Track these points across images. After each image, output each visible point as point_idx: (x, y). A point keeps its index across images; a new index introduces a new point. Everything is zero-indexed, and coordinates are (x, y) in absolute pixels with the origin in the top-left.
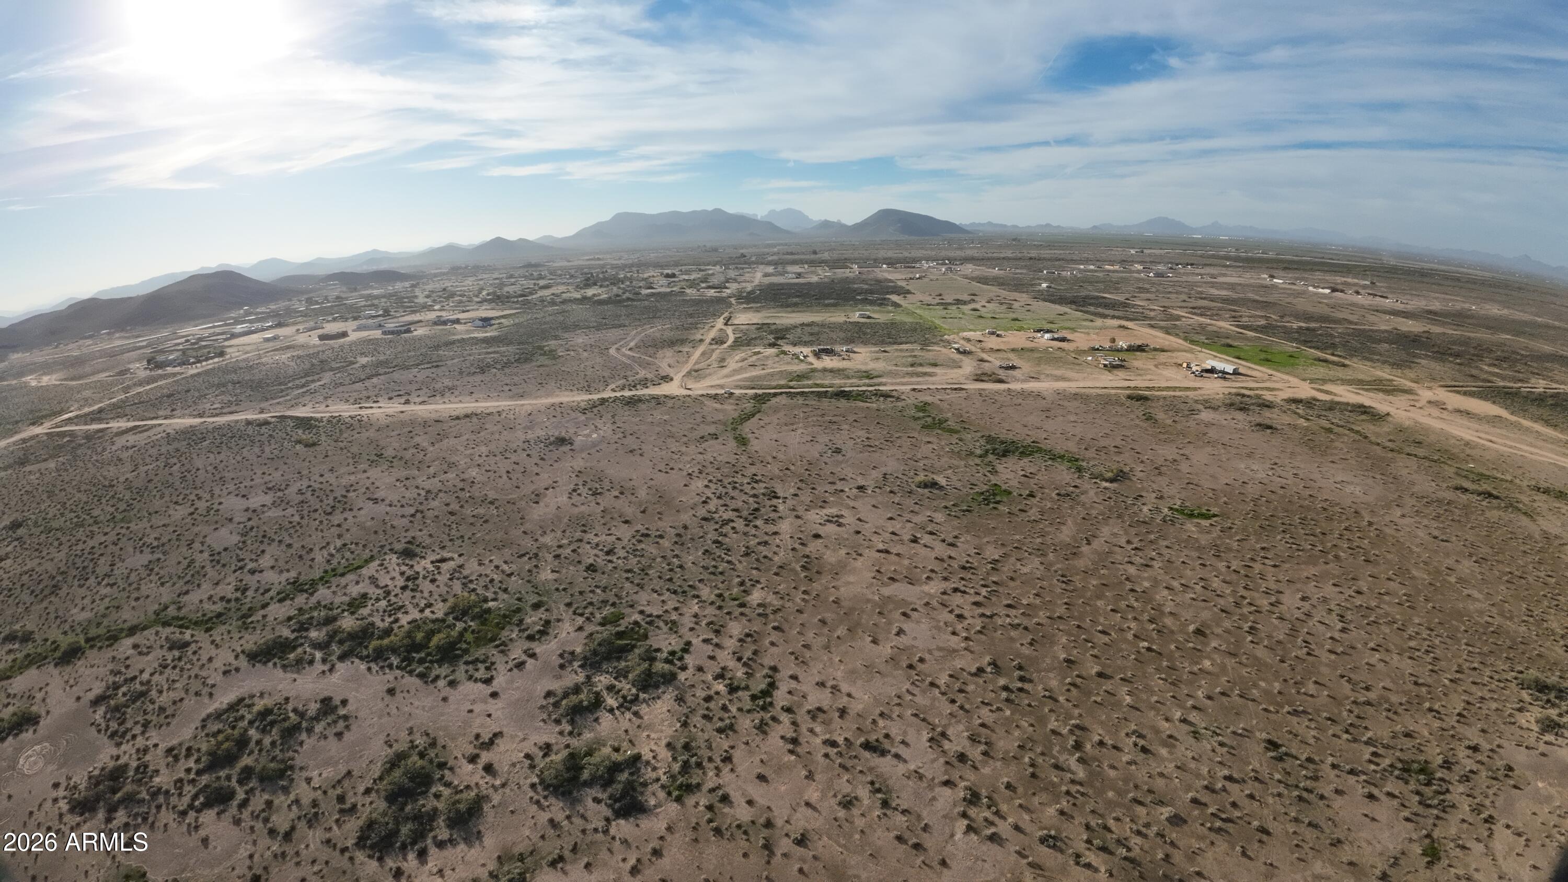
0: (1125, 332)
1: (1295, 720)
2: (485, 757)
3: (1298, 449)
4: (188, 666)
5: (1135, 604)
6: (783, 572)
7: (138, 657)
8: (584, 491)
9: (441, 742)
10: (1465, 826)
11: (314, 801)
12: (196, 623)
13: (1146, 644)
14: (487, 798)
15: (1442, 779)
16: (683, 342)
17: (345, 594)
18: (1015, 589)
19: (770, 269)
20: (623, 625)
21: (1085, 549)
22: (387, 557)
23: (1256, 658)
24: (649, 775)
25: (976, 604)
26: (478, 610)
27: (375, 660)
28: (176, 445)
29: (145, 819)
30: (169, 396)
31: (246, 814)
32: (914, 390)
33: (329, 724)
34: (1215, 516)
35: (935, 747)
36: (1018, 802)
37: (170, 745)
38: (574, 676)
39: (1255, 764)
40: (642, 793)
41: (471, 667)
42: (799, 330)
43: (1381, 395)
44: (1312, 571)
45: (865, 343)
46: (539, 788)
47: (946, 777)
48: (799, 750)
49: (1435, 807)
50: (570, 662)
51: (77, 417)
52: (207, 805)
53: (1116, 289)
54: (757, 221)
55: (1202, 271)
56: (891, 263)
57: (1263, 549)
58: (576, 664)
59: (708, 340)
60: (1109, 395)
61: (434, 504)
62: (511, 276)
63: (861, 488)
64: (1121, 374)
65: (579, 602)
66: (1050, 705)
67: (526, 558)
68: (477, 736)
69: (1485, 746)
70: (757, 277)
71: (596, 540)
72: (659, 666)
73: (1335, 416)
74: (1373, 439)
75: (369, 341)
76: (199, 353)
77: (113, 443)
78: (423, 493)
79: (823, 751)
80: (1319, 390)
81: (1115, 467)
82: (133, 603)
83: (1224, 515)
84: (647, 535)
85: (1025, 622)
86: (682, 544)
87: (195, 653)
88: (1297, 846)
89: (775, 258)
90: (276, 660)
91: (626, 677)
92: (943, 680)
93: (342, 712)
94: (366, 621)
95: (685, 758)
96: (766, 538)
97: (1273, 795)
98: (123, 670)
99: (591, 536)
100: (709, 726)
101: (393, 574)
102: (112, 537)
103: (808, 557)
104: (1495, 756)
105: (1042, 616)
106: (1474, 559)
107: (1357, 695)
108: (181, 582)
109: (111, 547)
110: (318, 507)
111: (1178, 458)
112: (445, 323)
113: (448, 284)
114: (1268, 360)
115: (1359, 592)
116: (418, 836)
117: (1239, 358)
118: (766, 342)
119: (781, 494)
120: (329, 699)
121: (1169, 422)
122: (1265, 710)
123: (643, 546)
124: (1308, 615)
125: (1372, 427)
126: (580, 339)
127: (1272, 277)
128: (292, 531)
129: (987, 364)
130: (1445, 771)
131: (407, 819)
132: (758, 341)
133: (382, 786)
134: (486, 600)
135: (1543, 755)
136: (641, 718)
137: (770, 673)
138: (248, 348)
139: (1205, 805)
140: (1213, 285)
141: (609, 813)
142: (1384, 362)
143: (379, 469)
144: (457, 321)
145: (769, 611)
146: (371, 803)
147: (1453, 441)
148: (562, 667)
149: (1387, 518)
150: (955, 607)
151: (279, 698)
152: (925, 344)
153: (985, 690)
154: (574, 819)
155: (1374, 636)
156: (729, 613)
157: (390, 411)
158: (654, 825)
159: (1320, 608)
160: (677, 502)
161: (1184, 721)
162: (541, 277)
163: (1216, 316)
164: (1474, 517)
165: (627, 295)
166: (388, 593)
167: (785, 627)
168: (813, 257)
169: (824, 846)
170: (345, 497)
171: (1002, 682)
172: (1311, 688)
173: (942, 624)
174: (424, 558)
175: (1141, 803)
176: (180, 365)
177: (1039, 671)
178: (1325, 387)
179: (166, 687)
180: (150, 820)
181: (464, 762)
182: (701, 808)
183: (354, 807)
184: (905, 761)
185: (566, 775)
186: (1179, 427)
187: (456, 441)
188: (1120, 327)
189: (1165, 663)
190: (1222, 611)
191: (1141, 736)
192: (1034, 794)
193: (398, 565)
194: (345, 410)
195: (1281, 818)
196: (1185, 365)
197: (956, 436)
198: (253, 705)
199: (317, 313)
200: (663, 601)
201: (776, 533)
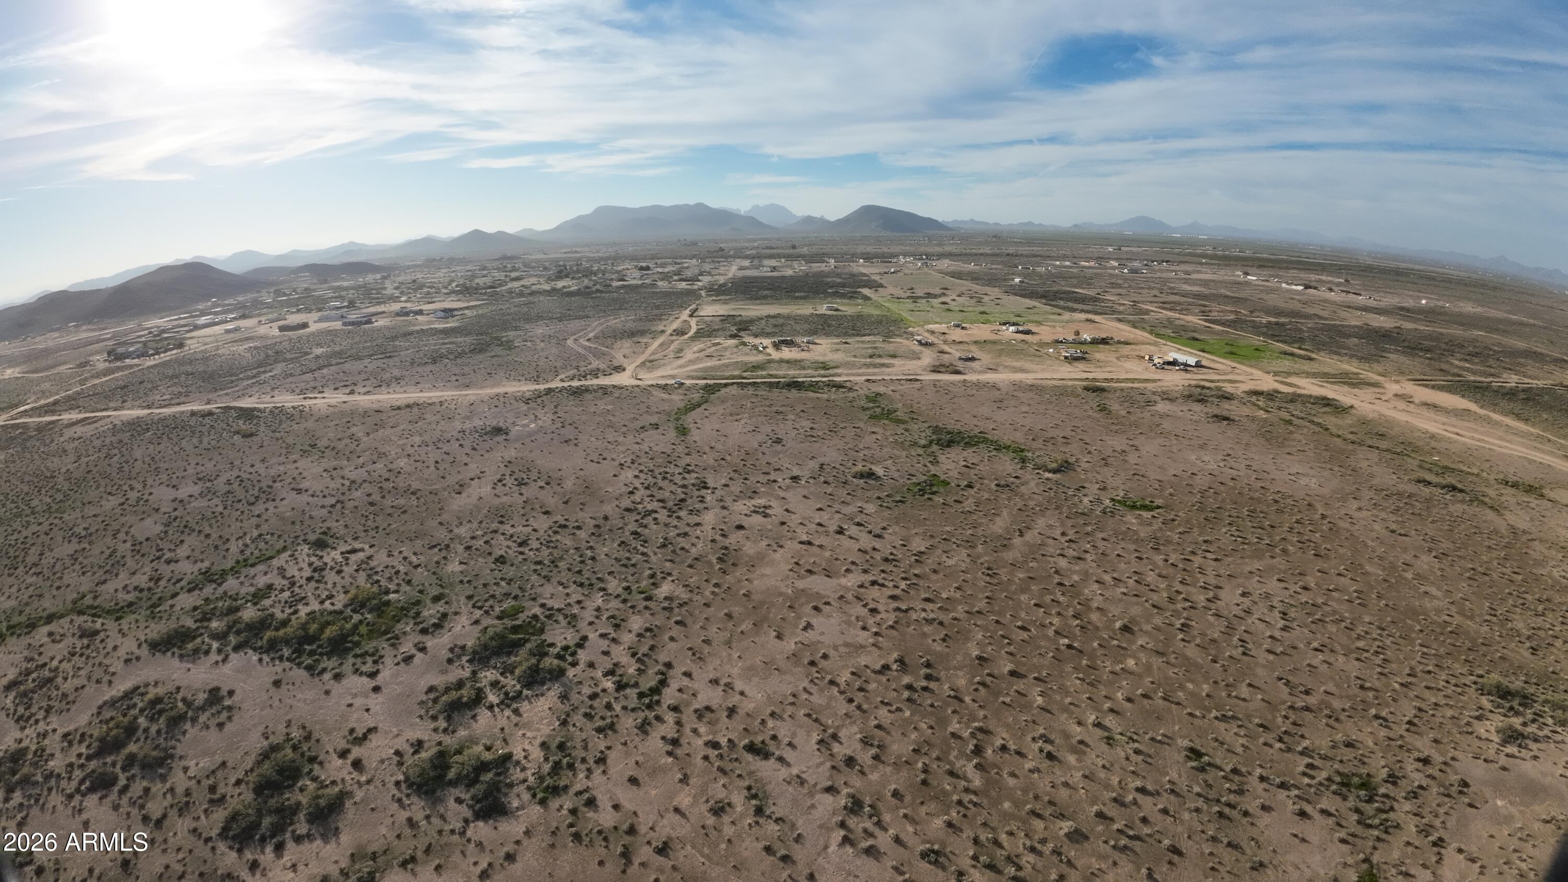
0: (1091, 326)
1: (1222, 726)
2: (356, 752)
3: (1253, 441)
4: (94, 654)
5: (1061, 599)
6: (698, 565)
7: (51, 645)
8: (509, 481)
9: (315, 735)
10: (1410, 849)
11: (187, 790)
12: (108, 612)
13: (1066, 641)
14: (350, 794)
15: (1386, 796)
16: (643, 333)
17: (252, 585)
18: (936, 582)
19: (746, 263)
20: (522, 617)
21: (1017, 541)
22: (299, 548)
23: (1186, 658)
24: (517, 775)
25: (894, 598)
26: (374, 602)
27: (267, 652)
28: (120, 436)
29: (37, 801)
30: (123, 388)
31: (125, 800)
32: (868, 380)
33: (213, 715)
34: (1158, 507)
35: (823, 750)
36: (902, 811)
37: (66, 730)
38: (460, 671)
39: (1174, 775)
40: (506, 795)
41: (359, 660)
42: (763, 322)
43: (1346, 388)
44: (1257, 565)
45: (827, 335)
46: (403, 786)
47: (829, 783)
48: (679, 752)
49: (1376, 827)
50: (459, 657)
51: (32, 409)
52: (92, 790)
53: (1089, 284)
54: (741, 216)
55: (1177, 268)
56: (868, 258)
57: (1205, 542)
58: (465, 658)
59: (669, 332)
60: (1066, 387)
61: (357, 494)
62: (484, 268)
63: (795, 479)
64: (1081, 366)
65: (482, 594)
66: (956, 705)
67: (436, 550)
68: (352, 731)
69: (1437, 758)
70: (733, 270)
71: (512, 531)
72: (549, 662)
73: (1297, 409)
74: (1334, 431)
75: (329, 332)
76: (160, 345)
77: (61, 435)
78: (347, 483)
79: (702, 754)
80: (1282, 382)
81: (1060, 457)
82: (55, 592)
83: (1167, 507)
84: (565, 526)
85: (942, 616)
86: (600, 535)
87: (102, 641)
88: (1213, 869)
89: (754, 252)
90: (175, 650)
91: (512, 673)
92: (844, 678)
93: (227, 703)
94: (267, 612)
95: (556, 758)
96: (687, 529)
97: (1190, 811)
98: (36, 657)
99: (508, 527)
100: (589, 726)
101: (302, 565)
102: (45, 527)
103: (726, 548)
104: (1448, 770)
105: (960, 611)
106: (1434, 554)
107: (1294, 698)
108: (101, 572)
109: (43, 536)
110: (242, 497)
111: (1127, 448)
112: (407, 314)
113: (419, 276)
114: (1232, 353)
115: (1305, 588)
116: (277, 830)
117: (1203, 351)
118: (729, 333)
119: (711, 484)
120: (217, 689)
121: (1123, 413)
122: (1190, 714)
123: (559, 537)
124: (1248, 612)
125: (1333, 419)
126: (540, 330)
127: (1246, 274)
128: (213, 521)
129: (946, 356)
130: (1389, 785)
131: (270, 812)
132: (720, 333)
133: (252, 778)
134: (387, 592)
135: (1504, 769)
136: (520, 715)
137: (664, 669)
138: (208, 340)
139: (1112, 819)
140: (1186, 281)
141: (468, 814)
142: (1352, 356)
143: (310, 459)
144: (420, 312)
145: (675, 604)
146: (240, 794)
147: (1419, 434)
148: (450, 661)
149: (1343, 512)
150: (870, 601)
151: (170, 687)
152: (888, 336)
153: (886, 688)
154: (433, 819)
155: (1319, 636)
156: (633, 607)
157: (333, 401)
158: (512, 828)
159: (1261, 604)
160: (603, 493)
161: (1098, 725)
162: (514, 269)
163: (1185, 310)
164: (1435, 510)
165: (598, 287)
166: (293, 584)
167: (689, 621)
168: (791, 251)
169: (686, 856)
170: (270, 487)
171: (906, 680)
172: (1244, 691)
173: (853, 618)
174: (335, 548)
175: (1039, 816)
176: (138, 357)
177: (947, 669)
178: (1289, 380)
179: (71, 674)
180: (41, 802)
181: (335, 756)
182: (564, 812)
183: (223, 798)
184: (789, 765)
185: (432, 774)
186: (1132, 418)
187: (392, 431)
188: (1087, 320)
189: (1084, 662)
190: (1154, 606)
191: (1048, 741)
192: (922, 803)
193: (308, 555)
194: (287, 400)
195: (1197, 837)
196: (1147, 357)
197: (903, 426)
198: (147, 693)
199: (283, 304)
200: (568, 594)
201: (698, 524)
